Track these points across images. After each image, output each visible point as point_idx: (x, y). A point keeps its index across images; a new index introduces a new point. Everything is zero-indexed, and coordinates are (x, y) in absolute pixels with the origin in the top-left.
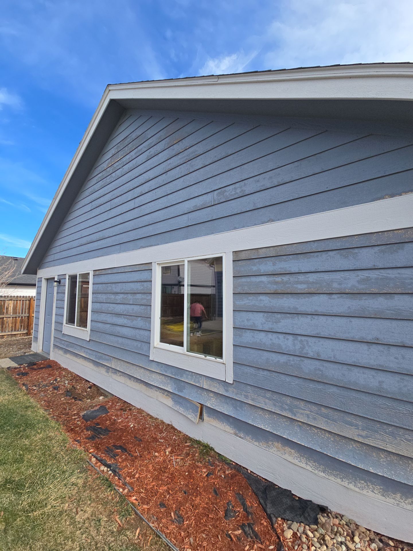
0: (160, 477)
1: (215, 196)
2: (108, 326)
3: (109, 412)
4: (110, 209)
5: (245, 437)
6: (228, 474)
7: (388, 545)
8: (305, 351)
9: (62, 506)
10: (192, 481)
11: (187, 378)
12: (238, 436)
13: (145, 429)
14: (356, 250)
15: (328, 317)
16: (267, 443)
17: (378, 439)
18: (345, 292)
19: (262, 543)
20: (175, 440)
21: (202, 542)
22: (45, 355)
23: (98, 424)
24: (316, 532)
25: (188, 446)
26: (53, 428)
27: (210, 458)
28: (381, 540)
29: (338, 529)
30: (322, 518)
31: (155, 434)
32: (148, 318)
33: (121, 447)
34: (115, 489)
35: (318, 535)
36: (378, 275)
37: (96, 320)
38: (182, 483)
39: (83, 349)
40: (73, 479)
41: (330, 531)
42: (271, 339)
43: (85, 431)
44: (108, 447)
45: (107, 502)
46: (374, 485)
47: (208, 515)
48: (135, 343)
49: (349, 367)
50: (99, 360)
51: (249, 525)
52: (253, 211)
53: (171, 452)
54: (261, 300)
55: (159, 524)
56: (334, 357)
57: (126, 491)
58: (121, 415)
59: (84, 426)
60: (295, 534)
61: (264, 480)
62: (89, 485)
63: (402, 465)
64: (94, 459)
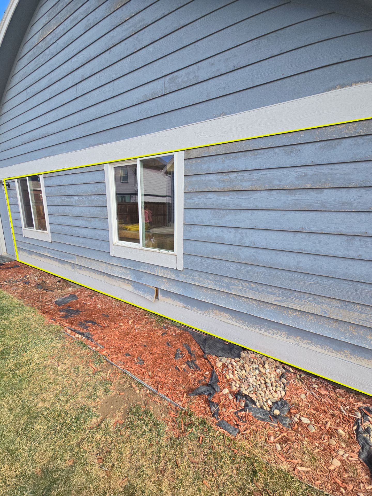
0: (125, 338)
1: (166, 83)
2: (68, 228)
3: (78, 298)
4: (50, 99)
5: (192, 308)
6: (178, 333)
7: (289, 371)
8: (243, 241)
9: (45, 363)
10: (150, 339)
11: (144, 269)
12: (186, 308)
13: (111, 308)
14: (300, 147)
15: (266, 212)
16: (209, 311)
17: (289, 302)
18: (283, 188)
19: (200, 371)
20: (136, 314)
21: (158, 374)
22: (11, 257)
23: (70, 307)
24: (238, 362)
25: (147, 318)
26: (29, 311)
27: (164, 324)
28: (284, 368)
29: (254, 360)
30: (243, 354)
31: (120, 311)
32: (105, 219)
33: (91, 322)
34: (89, 348)
35: (239, 364)
36: (314, 171)
37: (54, 222)
38: (143, 341)
39: (47, 249)
40: (53, 344)
41: (248, 361)
42: (216, 233)
43: (58, 312)
44: (80, 322)
45: (83, 356)
46: (282, 331)
47: (162, 358)
48: (96, 242)
49: (277, 252)
50: (63, 258)
51: (192, 361)
52: (206, 102)
53: (134, 322)
54: (209, 198)
55: (125, 366)
56: (266, 245)
57: (98, 348)
58: (89, 300)
59: (57, 309)
60: (224, 365)
61: (204, 335)
62: (67, 347)
63: (304, 318)
64: (69, 331)
